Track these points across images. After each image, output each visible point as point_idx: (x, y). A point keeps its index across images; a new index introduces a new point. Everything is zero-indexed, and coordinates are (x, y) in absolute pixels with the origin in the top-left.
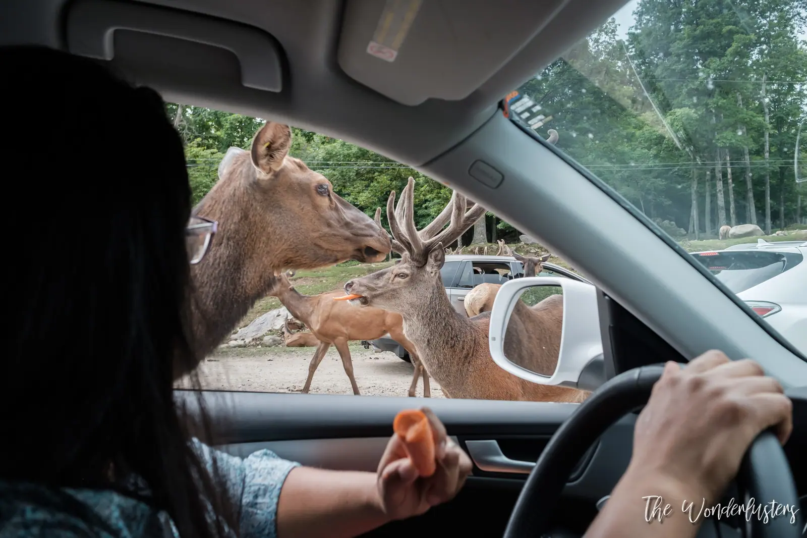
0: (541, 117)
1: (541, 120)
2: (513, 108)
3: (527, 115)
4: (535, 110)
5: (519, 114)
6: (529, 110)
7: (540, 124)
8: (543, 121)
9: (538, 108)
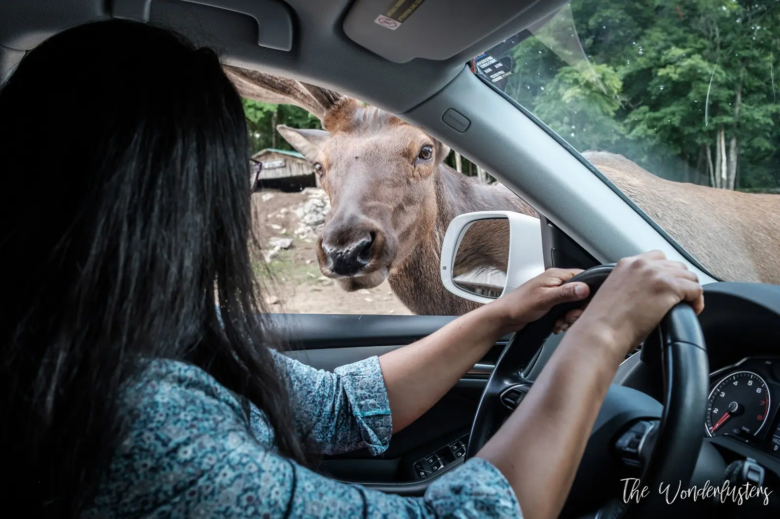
0: (502, 72)
1: (501, 75)
2: (478, 64)
3: (489, 70)
4: (497, 66)
5: (483, 70)
6: (492, 66)
7: (500, 78)
8: (503, 76)
9: (500, 65)
